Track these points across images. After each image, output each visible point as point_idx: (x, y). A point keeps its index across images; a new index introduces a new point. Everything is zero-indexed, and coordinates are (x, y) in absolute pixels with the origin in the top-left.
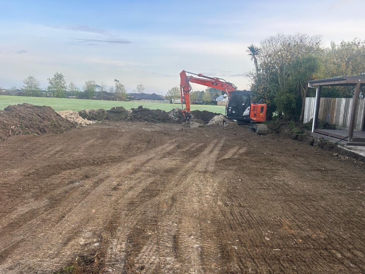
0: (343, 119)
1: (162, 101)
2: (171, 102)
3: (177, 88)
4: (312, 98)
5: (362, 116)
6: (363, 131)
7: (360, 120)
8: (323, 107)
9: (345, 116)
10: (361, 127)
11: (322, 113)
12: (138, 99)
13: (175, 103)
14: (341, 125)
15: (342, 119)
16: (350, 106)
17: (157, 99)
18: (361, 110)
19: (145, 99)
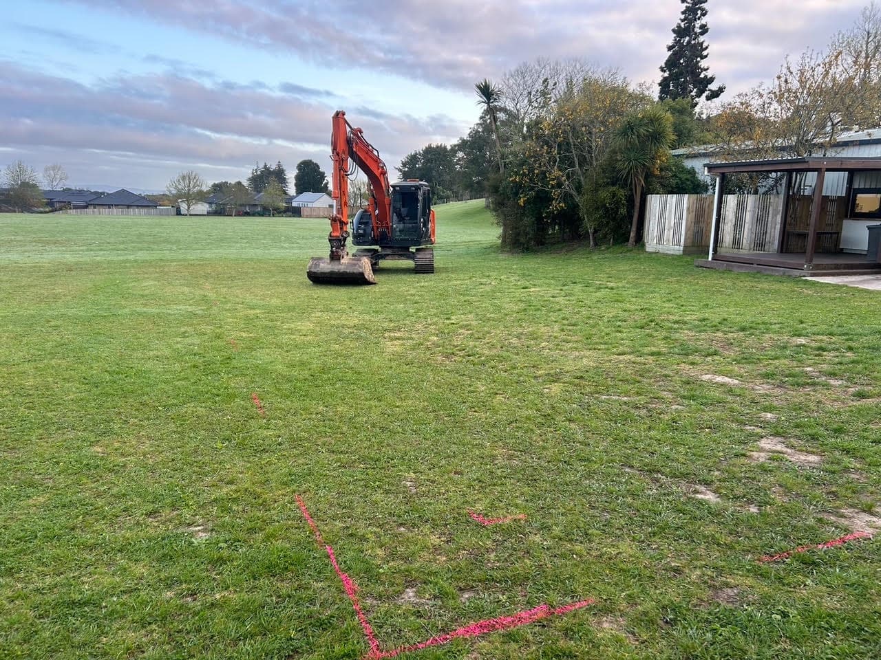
0: (732, 234)
1: (152, 211)
2: (179, 213)
3: (193, 175)
4: (669, 195)
5: (778, 227)
6: (781, 252)
7: (772, 233)
8: (694, 213)
9: (738, 229)
10: (776, 245)
11: (693, 224)
12: (76, 207)
13: (190, 215)
14: (729, 244)
15: (730, 234)
16: (748, 209)
17: (138, 206)
18: (775, 215)
19: (101, 207)
